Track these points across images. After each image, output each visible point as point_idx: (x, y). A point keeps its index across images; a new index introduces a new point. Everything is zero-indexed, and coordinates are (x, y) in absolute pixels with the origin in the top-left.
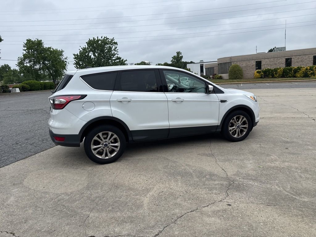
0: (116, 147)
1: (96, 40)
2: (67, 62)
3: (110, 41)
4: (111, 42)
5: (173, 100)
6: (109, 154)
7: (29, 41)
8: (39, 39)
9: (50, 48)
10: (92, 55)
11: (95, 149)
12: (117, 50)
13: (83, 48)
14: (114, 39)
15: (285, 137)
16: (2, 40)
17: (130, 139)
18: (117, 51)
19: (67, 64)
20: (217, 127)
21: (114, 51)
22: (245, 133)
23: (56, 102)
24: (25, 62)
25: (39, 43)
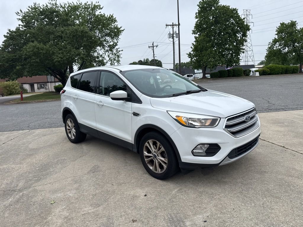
5: (97, 103)
7: (282, 24)
11: (68, 130)
25: (293, 24)
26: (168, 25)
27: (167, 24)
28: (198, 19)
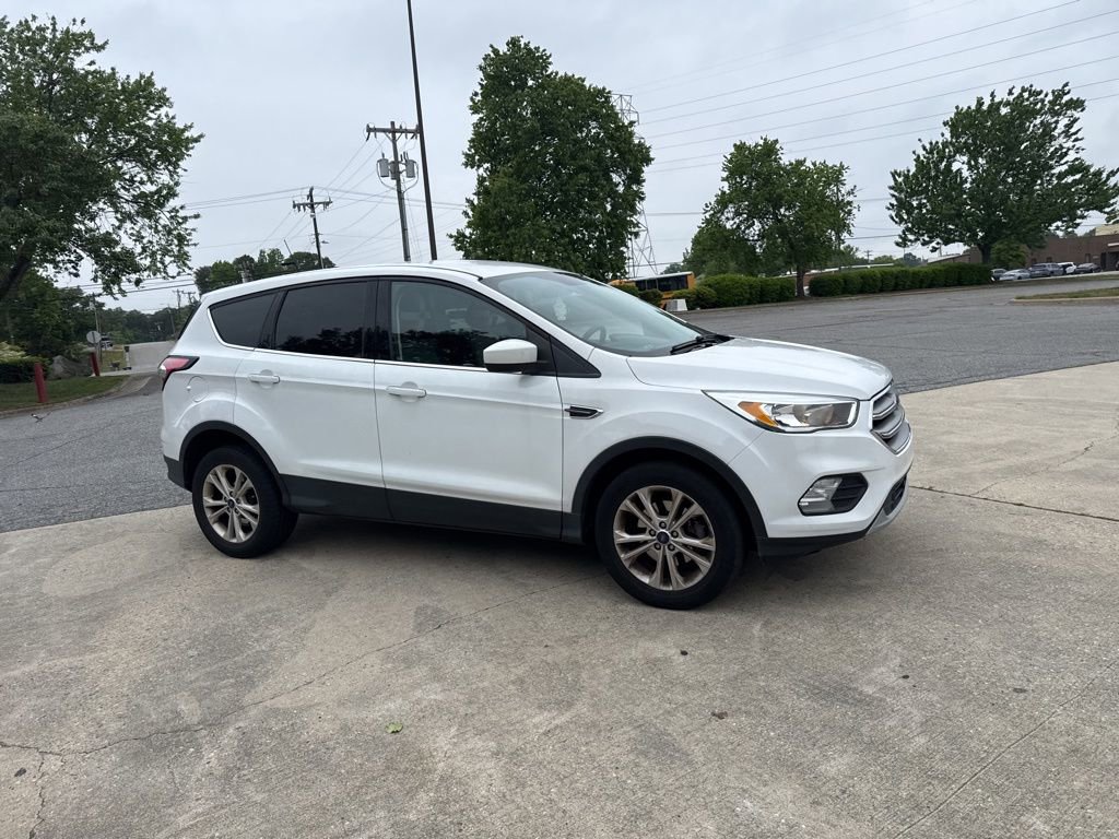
0: (253, 515)
1: (985, 107)
2: (855, 205)
3: (1050, 97)
4: (1053, 103)
5: (391, 390)
6: (240, 531)
8: (771, 138)
9: (801, 163)
10: (965, 167)
11: (212, 509)
12: (1076, 133)
13: (931, 143)
14: (1067, 89)
17: (285, 499)
18: (1079, 135)
19: (855, 211)
20: (560, 516)
21: (1061, 140)
22: (700, 576)
25: (770, 149)
26: (376, 130)
27: (371, 126)
28: (481, 115)
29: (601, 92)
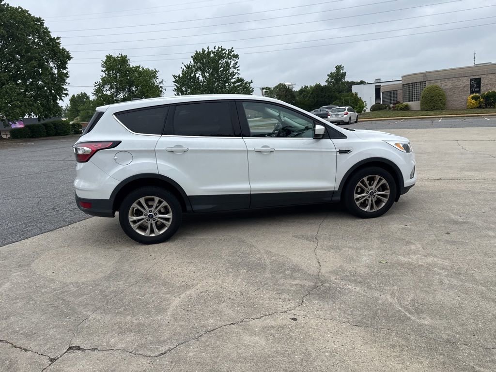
0: (167, 219)
1: (206, 53)
2: (164, 88)
3: (227, 52)
4: (229, 54)
5: (256, 149)
6: (156, 230)
7: (109, 57)
8: (124, 54)
9: (139, 67)
10: (201, 76)
11: (135, 222)
12: (238, 67)
13: (187, 65)
14: (233, 50)
15: (457, 214)
16: (72, 58)
17: (188, 208)
18: (239, 68)
19: (164, 91)
20: (332, 193)
21: (233, 69)
22: (384, 204)
23: (80, 152)
24: (104, 89)
25: (124, 59)
29: (39, 20)
